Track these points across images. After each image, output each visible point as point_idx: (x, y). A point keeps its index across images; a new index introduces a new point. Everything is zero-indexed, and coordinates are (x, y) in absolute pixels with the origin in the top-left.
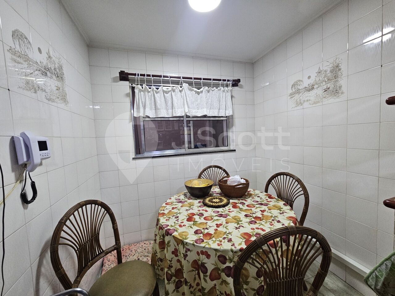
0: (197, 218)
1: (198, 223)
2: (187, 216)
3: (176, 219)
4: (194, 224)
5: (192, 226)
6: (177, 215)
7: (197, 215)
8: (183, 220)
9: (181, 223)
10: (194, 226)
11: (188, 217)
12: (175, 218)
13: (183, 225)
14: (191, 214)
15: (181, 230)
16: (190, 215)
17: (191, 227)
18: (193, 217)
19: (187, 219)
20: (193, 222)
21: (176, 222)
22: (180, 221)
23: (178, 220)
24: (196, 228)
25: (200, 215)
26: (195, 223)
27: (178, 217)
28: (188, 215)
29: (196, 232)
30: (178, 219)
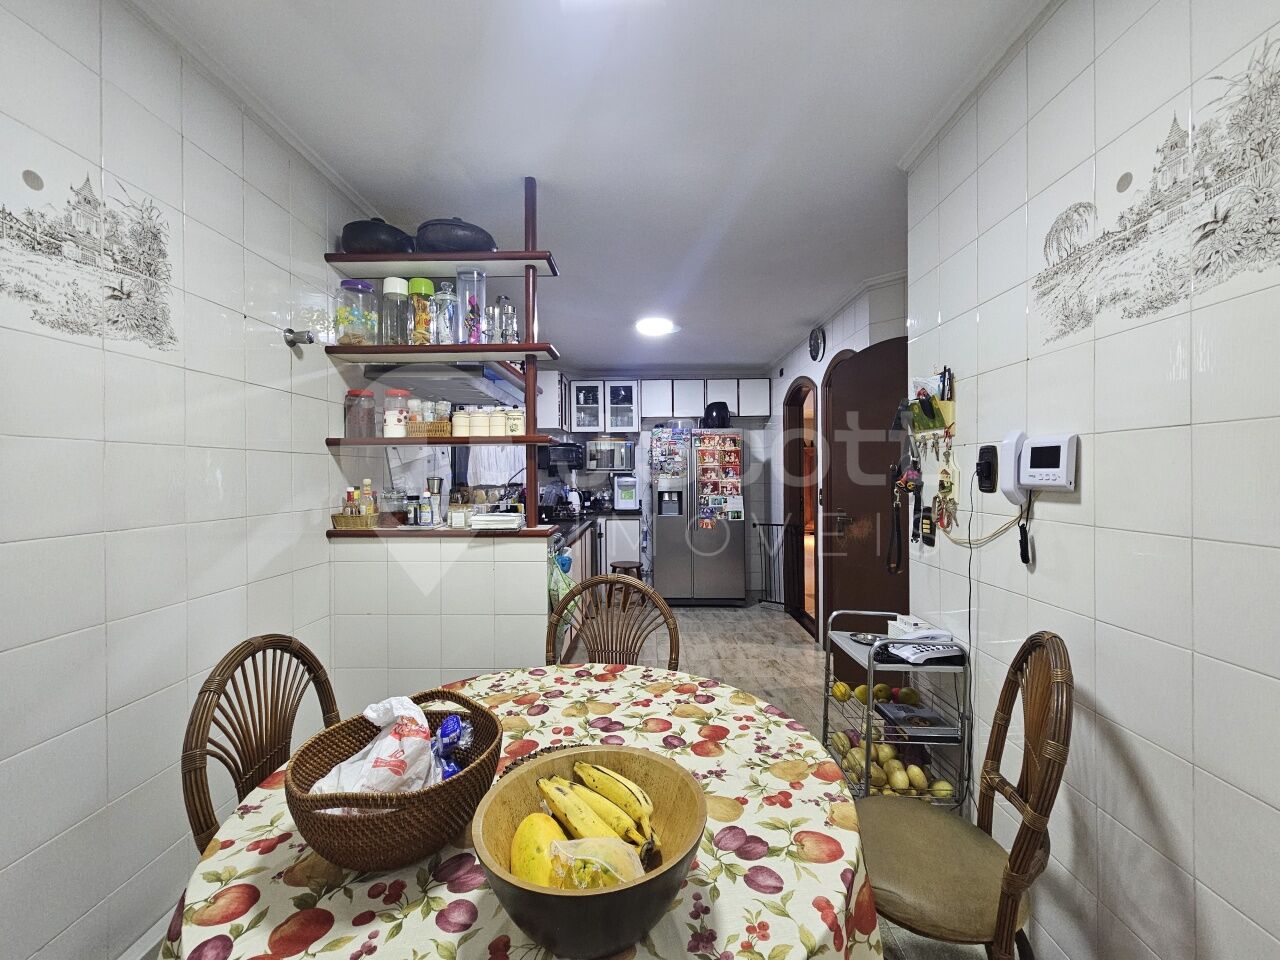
0: (693, 735)
1: (694, 719)
2: (723, 746)
3: (765, 742)
4: (709, 718)
5: (715, 713)
6: (762, 757)
7: (688, 743)
8: (740, 736)
9: (748, 727)
10: (711, 714)
11: (722, 742)
12: (768, 748)
13: (741, 719)
14: (707, 754)
15: (750, 710)
16: (711, 746)
17: (719, 712)
18: (702, 739)
19: (724, 737)
20: (707, 724)
21: (763, 733)
22: (752, 732)
23: (758, 739)
24: (708, 708)
25: (676, 742)
26: (703, 721)
27: (759, 749)
28: (720, 749)
29: (710, 699)
30: (759, 743)
